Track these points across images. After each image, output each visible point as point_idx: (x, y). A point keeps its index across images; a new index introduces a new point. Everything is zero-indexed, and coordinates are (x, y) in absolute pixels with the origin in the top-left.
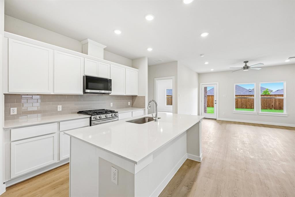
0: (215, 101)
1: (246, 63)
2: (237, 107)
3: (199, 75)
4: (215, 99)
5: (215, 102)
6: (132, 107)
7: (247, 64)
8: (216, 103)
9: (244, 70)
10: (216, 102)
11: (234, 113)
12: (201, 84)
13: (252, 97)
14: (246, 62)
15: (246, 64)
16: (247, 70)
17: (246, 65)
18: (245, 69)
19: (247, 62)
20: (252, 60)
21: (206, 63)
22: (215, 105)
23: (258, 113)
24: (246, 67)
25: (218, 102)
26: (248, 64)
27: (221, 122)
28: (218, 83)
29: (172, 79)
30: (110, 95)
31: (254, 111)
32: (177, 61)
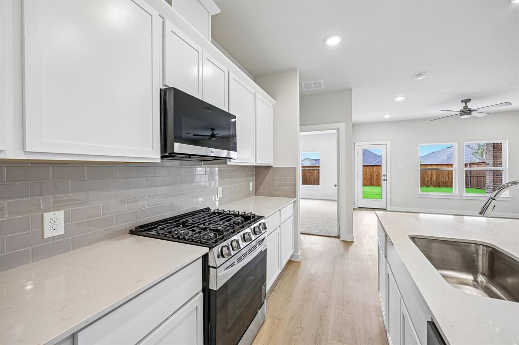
0: (384, 175)
1: (466, 103)
4: (383, 172)
5: (383, 178)
6: (256, 194)
7: (468, 104)
8: (384, 180)
9: (463, 117)
10: (385, 178)
11: (418, 196)
12: (357, 144)
13: (450, 169)
14: (466, 101)
15: (466, 105)
17: (466, 107)
18: (464, 115)
19: (469, 100)
20: (481, 97)
21: (400, 99)
22: (383, 183)
23: (461, 196)
24: (466, 111)
25: (388, 178)
26: (470, 105)
28: (390, 142)
29: (339, 129)
30: (229, 163)
31: (452, 192)
32: (352, 89)
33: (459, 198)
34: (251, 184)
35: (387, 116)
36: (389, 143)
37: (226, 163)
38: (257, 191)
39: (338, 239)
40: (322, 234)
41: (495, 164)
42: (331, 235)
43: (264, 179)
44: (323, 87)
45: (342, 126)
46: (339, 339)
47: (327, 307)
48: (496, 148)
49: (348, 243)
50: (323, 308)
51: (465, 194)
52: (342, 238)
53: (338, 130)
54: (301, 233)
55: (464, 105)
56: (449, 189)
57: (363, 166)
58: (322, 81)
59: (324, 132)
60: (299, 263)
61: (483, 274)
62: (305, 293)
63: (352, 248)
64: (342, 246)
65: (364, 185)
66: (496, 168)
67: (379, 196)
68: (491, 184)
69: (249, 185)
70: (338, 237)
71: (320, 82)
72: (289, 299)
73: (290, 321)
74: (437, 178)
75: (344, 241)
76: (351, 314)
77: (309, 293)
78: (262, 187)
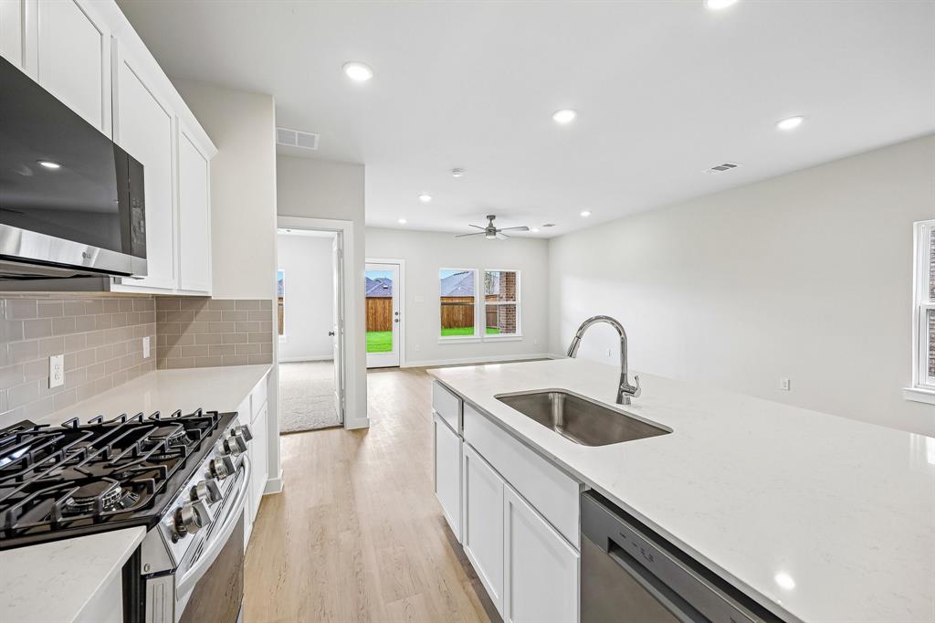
0: (397, 314)
1: (491, 220)
4: (395, 309)
5: (394, 317)
6: (160, 365)
7: (493, 222)
8: (397, 321)
9: (489, 237)
10: (397, 317)
13: (472, 303)
14: (492, 218)
15: (491, 223)
16: (493, 237)
17: (491, 225)
18: (490, 234)
19: (494, 217)
20: (505, 216)
21: (426, 198)
22: (395, 325)
24: (492, 231)
25: (402, 317)
26: (497, 224)
27: (410, 370)
28: (404, 261)
29: (342, 231)
30: (114, 288)
31: (473, 333)
32: (364, 166)
33: (480, 341)
34: (146, 341)
35: (403, 221)
36: (402, 262)
37: (105, 288)
38: (162, 358)
39: (342, 429)
40: (311, 427)
41: (508, 298)
42: (327, 425)
43: (186, 326)
44: (316, 147)
45: (348, 226)
46: (397, 595)
47: (360, 554)
48: (509, 278)
49: (360, 433)
50: (355, 558)
51: (486, 336)
52: (349, 426)
53: (340, 232)
54: (282, 434)
55: (489, 222)
56: (468, 330)
57: (368, 298)
58: (317, 137)
59: (294, 232)
60: (282, 494)
61: (558, 426)
62: (313, 546)
63: (369, 439)
64: (351, 440)
65: (368, 330)
66: (509, 303)
67: (387, 347)
68: (503, 322)
69: (142, 344)
70: (342, 426)
71: (314, 137)
72: (283, 574)
73: (299, 616)
74: (448, 315)
75: (354, 431)
76: (402, 546)
77: (322, 544)
78: (178, 346)
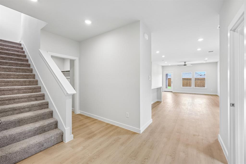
2: (183, 86)
3: (163, 67)
4: (172, 80)
10: (172, 82)
11: (181, 88)
12: (164, 72)
16: (186, 66)
17: (185, 64)
20: (187, 62)
23: (193, 88)
24: (185, 65)
25: (173, 82)
27: (174, 93)
36: (173, 72)
